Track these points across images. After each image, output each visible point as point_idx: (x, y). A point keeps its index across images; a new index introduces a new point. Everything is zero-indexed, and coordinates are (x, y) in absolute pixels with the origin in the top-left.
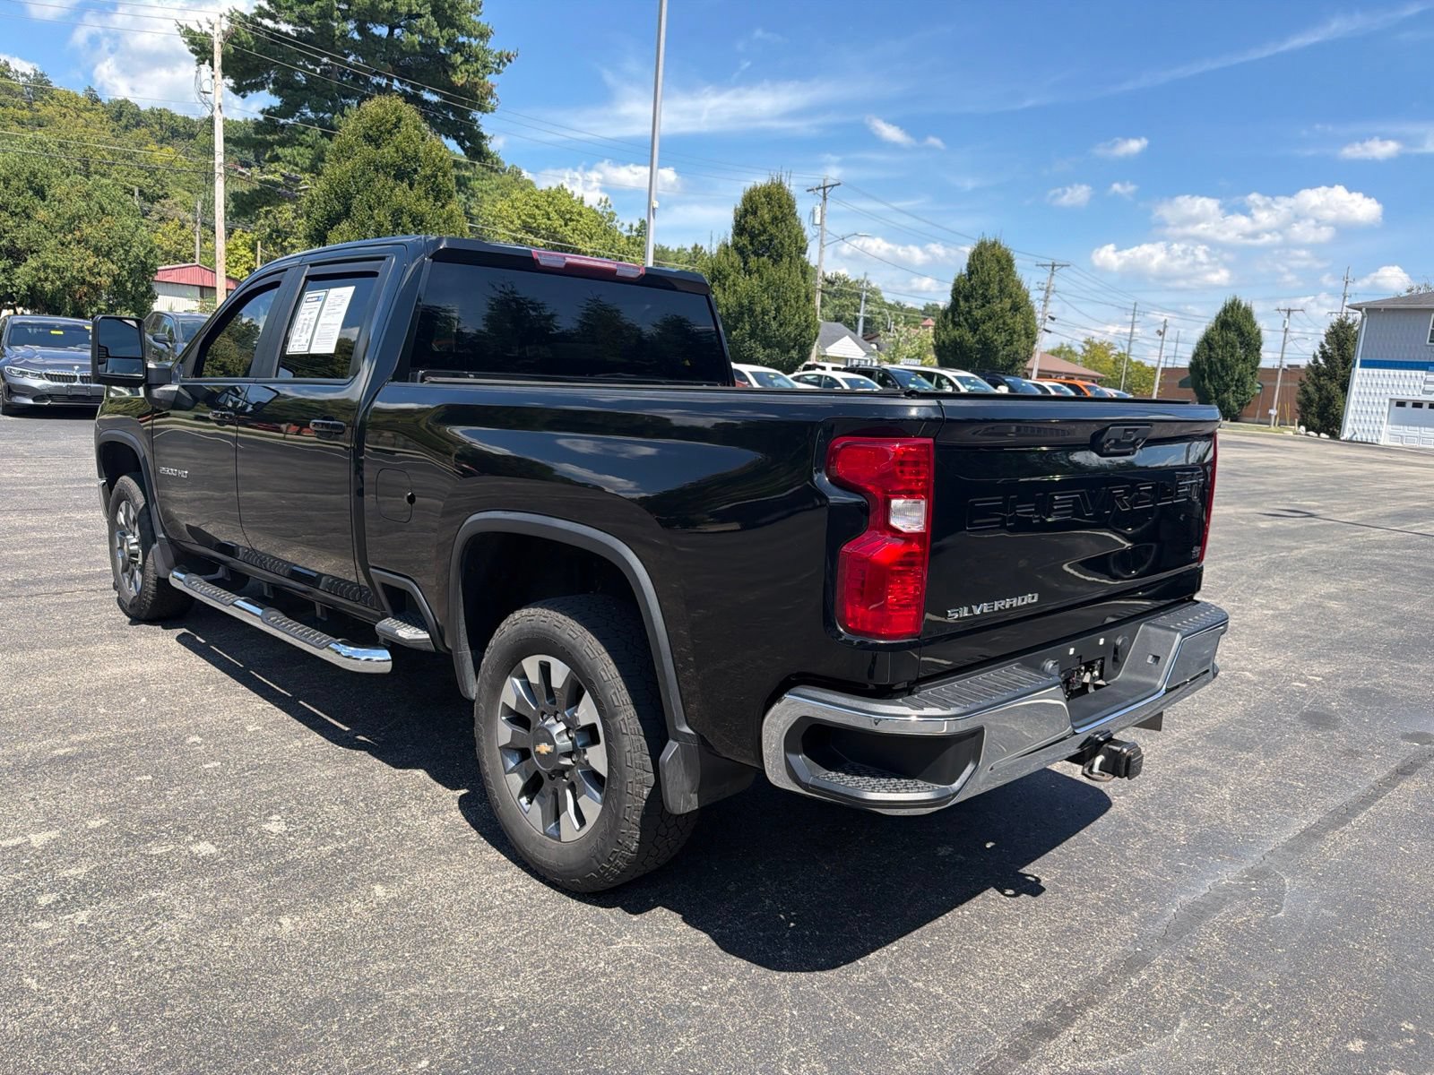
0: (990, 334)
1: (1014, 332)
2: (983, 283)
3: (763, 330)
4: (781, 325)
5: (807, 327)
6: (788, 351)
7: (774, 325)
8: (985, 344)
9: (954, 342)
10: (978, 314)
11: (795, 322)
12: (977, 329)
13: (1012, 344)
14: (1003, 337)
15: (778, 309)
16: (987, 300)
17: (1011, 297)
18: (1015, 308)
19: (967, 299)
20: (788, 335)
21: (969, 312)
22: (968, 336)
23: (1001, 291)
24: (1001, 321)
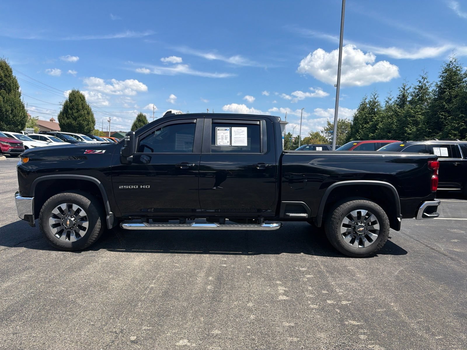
0: (81, 121)
1: (89, 121)
2: (76, 104)
3: (6, 118)
4: (14, 116)
5: (24, 117)
6: (17, 127)
7: (11, 116)
8: (80, 125)
9: (68, 123)
10: (76, 115)
11: (20, 115)
12: (76, 120)
13: (89, 125)
14: (86, 123)
15: (12, 110)
16: (78, 111)
17: (86, 110)
18: (88, 113)
19: (71, 109)
20: (17, 120)
21: (72, 114)
22: (73, 122)
23: (83, 108)
24: (84, 118)
